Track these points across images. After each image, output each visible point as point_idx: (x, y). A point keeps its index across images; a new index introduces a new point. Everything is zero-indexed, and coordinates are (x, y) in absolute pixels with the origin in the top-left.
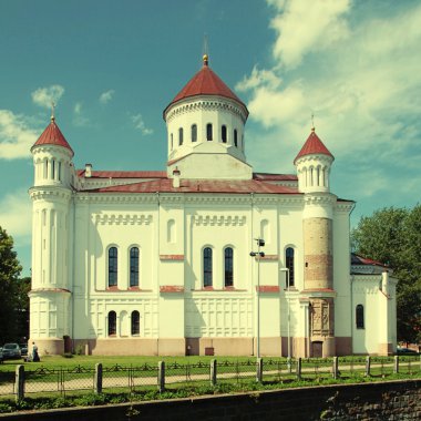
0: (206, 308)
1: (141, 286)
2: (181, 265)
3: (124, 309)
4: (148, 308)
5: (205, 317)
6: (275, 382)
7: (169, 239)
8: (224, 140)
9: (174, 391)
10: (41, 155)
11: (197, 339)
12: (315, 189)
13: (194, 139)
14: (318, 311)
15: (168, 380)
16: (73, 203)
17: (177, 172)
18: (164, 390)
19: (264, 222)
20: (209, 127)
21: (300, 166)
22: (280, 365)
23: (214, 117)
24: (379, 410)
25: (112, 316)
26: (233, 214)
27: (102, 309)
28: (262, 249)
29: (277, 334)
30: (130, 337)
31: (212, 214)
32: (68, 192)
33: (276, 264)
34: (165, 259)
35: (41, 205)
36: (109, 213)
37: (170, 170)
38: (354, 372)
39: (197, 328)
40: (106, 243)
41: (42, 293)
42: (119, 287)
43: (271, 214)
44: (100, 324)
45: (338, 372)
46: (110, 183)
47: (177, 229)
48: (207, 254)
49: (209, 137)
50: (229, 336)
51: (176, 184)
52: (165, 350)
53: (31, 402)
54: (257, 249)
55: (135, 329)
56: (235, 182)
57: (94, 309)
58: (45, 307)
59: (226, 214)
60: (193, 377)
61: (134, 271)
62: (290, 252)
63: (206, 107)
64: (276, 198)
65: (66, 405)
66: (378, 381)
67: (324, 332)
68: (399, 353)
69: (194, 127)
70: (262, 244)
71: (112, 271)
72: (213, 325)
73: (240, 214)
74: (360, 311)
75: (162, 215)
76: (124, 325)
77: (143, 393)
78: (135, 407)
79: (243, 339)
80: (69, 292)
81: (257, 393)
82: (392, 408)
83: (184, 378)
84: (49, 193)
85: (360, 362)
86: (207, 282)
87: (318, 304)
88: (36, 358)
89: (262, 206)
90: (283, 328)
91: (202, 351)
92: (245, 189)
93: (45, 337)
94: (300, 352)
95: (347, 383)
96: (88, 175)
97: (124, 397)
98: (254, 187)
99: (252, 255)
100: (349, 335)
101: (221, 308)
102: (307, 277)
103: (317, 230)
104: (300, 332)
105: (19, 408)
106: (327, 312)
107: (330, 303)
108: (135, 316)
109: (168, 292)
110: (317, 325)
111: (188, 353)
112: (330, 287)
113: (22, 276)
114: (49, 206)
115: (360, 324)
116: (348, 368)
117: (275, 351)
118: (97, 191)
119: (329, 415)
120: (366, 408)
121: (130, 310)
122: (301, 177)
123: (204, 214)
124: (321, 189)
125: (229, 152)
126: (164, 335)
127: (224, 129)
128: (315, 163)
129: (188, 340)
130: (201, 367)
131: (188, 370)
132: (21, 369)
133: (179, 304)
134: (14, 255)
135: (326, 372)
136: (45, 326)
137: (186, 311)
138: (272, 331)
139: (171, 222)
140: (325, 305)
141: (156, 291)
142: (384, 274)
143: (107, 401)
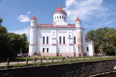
0: (60, 48)
1: (49, 43)
2: (56, 40)
3: (46, 48)
4: (50, 48)
5: (60, 49)
6: (73, 61)
7: (54, 35)
9: (55, 63)
10: (32, 21)
11: (59, 53)
12: (79, 27)
13: (58, 18)
14: (80, 48)
15: (54, 61)
16: (37, 29)
17: (55, 24)
18: (53, 63)
19: (70, 32)
20: (60, 16)
21: (76, 23)
22: (74, 58)
23: (61, 15)
24: (92, 67)
25: (44, 49)
26: (65, 31)
27: (42, 48)
28: (70, 37)
29: (73, 52)
30: (47, 53)
31: (61, 31)
32: (36, 27)
33: (72, 40)
34: (53, 39)
35: (32, 29)
36: (43, 31)
37: (54, 24)
38: (87, 59)
39: (59, 51)
40: (43, 36)
41: (31, 45)
42: (45, 44)
43: (71, 31)
44: (41, 50)
45: (85, 59)
46: (43, 26)
47: (55, 34)
48: (60, 38)
49: (60, 18)
50: (64, 53)
51: (55, 26)
52: (53, 55)
53: (29, 65)
54: (69, 37)
55: (48, 51)
56: (65, 26)
57: (40, 48)
58: (32, 47)
59: (63, 31)
60: (58, 60)
62: (75, 38)
63: (60, 13)
64: (72, 28)
65: (35, 66)
66: (92, 61)
67: (82, 52)
68: (95, 56)
69: (58, 16)
70: (70, 36)
71: (44, 41)
72: (62, 51)
73: (66, 31)
74: (88, 48)
75: (52, 31)
76: (46, 51)
77: (49, 63)
78: (48, 66)
79: (67, 53)
80: (36, 45)
81: (70, 63)
82: (95, 66)
83: (57, 60)
84: (33, 27)
85: (88, 57)
86: (60, 43)
87: (80, 47)
88: (30, 57)
89: (70, 30)
90: (74, 51)
91: (60, 55)
92: (67, 27)
93: (32, 53)
94: (77, 56)
95: (86, 61)
96: (40, 24)
97: (46, 64)
98: (68, 26)
99: (68, 38)
101: (63, 47)
102: (78, 42)
103: (79, 34)
104: (77, 52)
105: (26, 66)
106: (82, 48)
107: (82, 46)
108: (48, 49)
109: (53, 45)
110: (80, 51)
111: (57, 56)
112: (82, 44)
113: (28, 42)
114: (33, 29)
115: (88, 50)
116: (86, 58)
117: (73, 55)
118: (41, 27)
119: (83, 68)
120: (90, 66)
121: (47, 48)
122: (76, 25)
123: (60, 31)
124: (80, 27)
125: (64, 21)
126: (53, 52)
127: (63, 17)
128: (79, 22)
129: (57, 53)
130: (60, 58)
131: (57, 59)
132: (27, 59)
133: (55, 47)
134: (27, 38)
135: (82, 59)
136: (32, 51)
137: (57, 48)
138: (72, 52)
139: (54, 32)
140: (81, 47)
141: (51, 44)
142: (92, 41)
143: (43, 65)
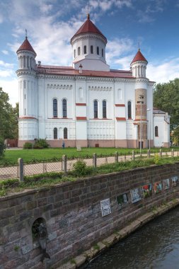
1: (68, 117)
2: (85, 107)
3: (61, 126)
4: (71, 127)
7: (79, 96)
8: (98, 54)
13: (85, 53)
16: (37, 78)
17: (81, 66)
19: (119, 90)
21: (134, 66)
23: (94, 43)
25: (56, 130)
26: (106, 85)
27: (51, 126)
29: (125, 138)
30: (64, 139)
31: (97, 85)
32: (35, 73)
33: (124, 108)
34: (78, 104)
39: (92, 135)
42: (59, 117)
43: (122, 86)
44: (50, 133)
47: (83, 92)
48: (96, 103)
50: (105, 139)
51: (80, 72)
55: (66, 136)
57: (47, 126)
58: (26, 126)
59: (103, 85)
61: (65, 110)
62: (129, 103)
63: (91, 38)
64: (124, 79)
67: (143, 137)
69: (85, 47)
71: (55, 110)
73: (109, 86)
74: (157, 129)
75: (77, 85)
76: (61, 135)
79: (111, 140)
80: (36, 119)
86: (96, 116)
90: (127, 136)
93: (26, 139)
100: (152, 139)
101: (102, 127)
102: (137, 114)
104: (135, 137)
107: (145, 126)
108: (65, 130)
115: (157, 135)
121: (64, 127)
123: (94, 85)
125: (100, 59)
127: (98, 48)
129: (88, 140)
137: (88, 128)
139: (80, 88)
140: (143, 129)
141: (74, 119)
